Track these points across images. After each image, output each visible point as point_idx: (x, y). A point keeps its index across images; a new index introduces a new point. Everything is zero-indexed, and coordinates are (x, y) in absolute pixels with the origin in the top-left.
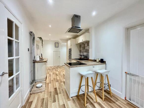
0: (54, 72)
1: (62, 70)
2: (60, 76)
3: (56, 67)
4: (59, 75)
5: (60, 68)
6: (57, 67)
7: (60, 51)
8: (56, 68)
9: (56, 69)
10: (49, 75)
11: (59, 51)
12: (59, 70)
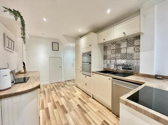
0: (56, 100)
1: (68, 91)
2: (72, 112)
3: (56, 86)
4: (70, 111)
5: (63, 87)
6: (56, 84)
7: (61, 58)
8: (55, 88)
9: (57, 91)
10: (44, 111)
11: (60, 56)
12: (64, 92)
